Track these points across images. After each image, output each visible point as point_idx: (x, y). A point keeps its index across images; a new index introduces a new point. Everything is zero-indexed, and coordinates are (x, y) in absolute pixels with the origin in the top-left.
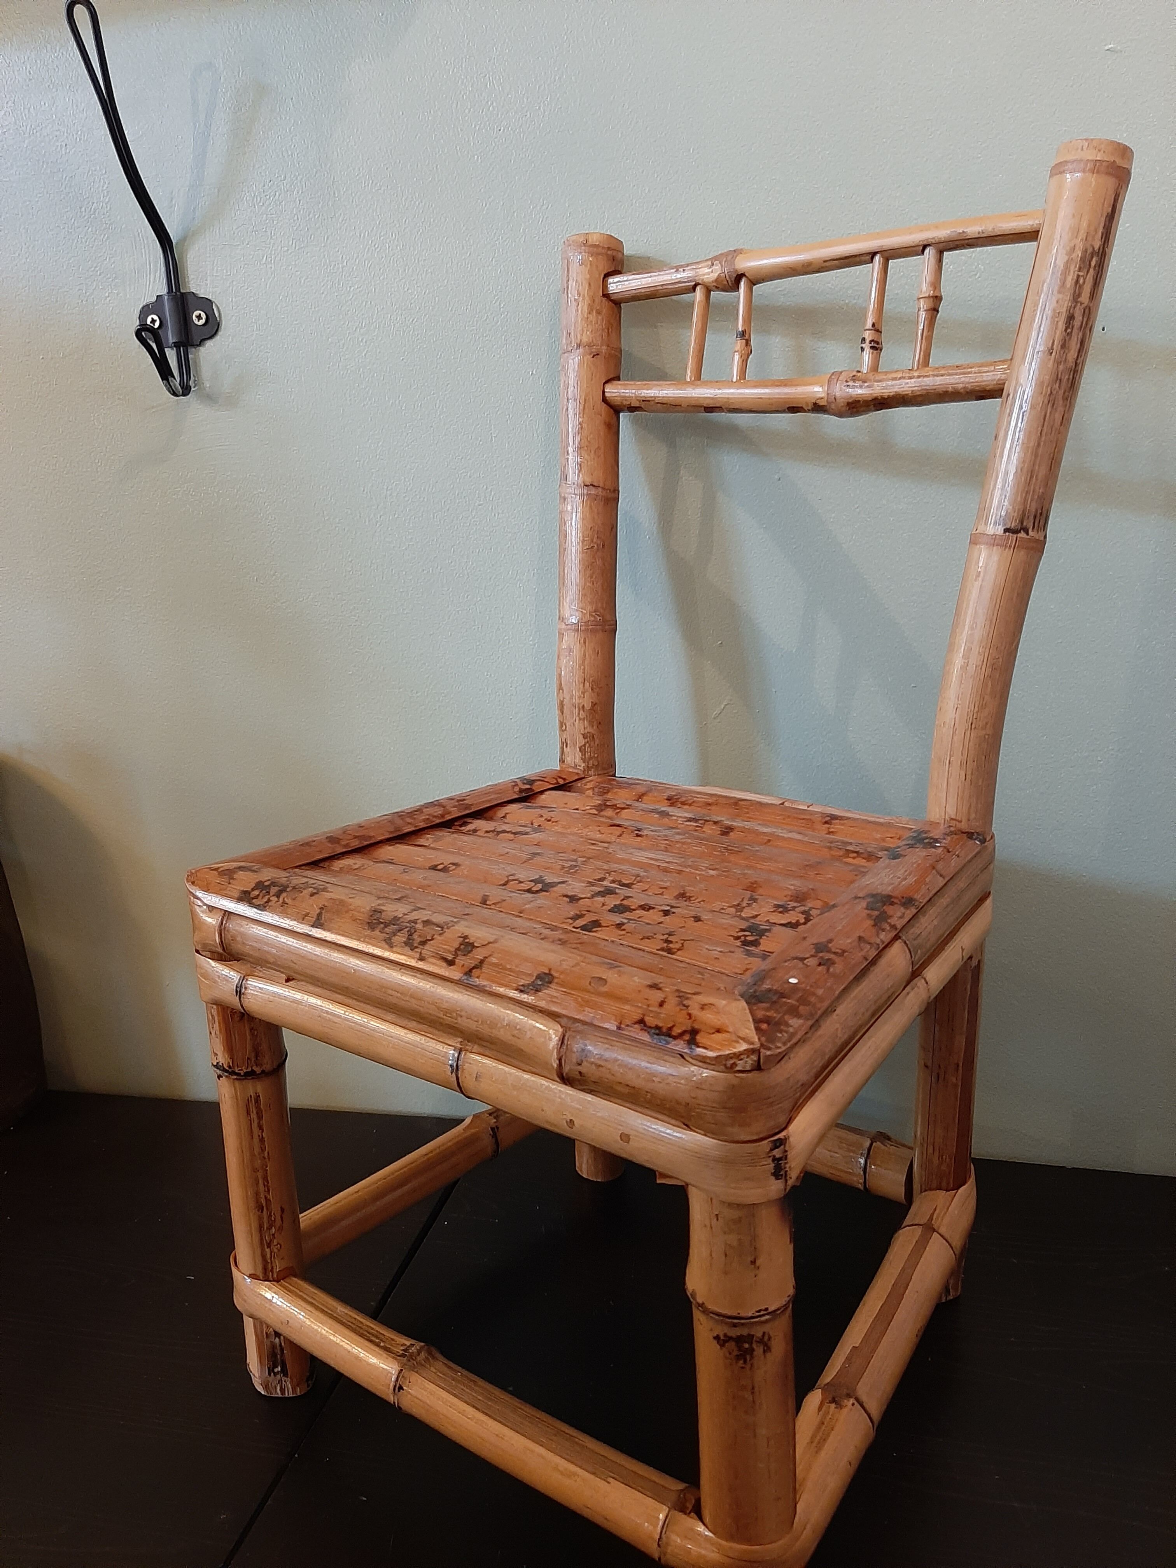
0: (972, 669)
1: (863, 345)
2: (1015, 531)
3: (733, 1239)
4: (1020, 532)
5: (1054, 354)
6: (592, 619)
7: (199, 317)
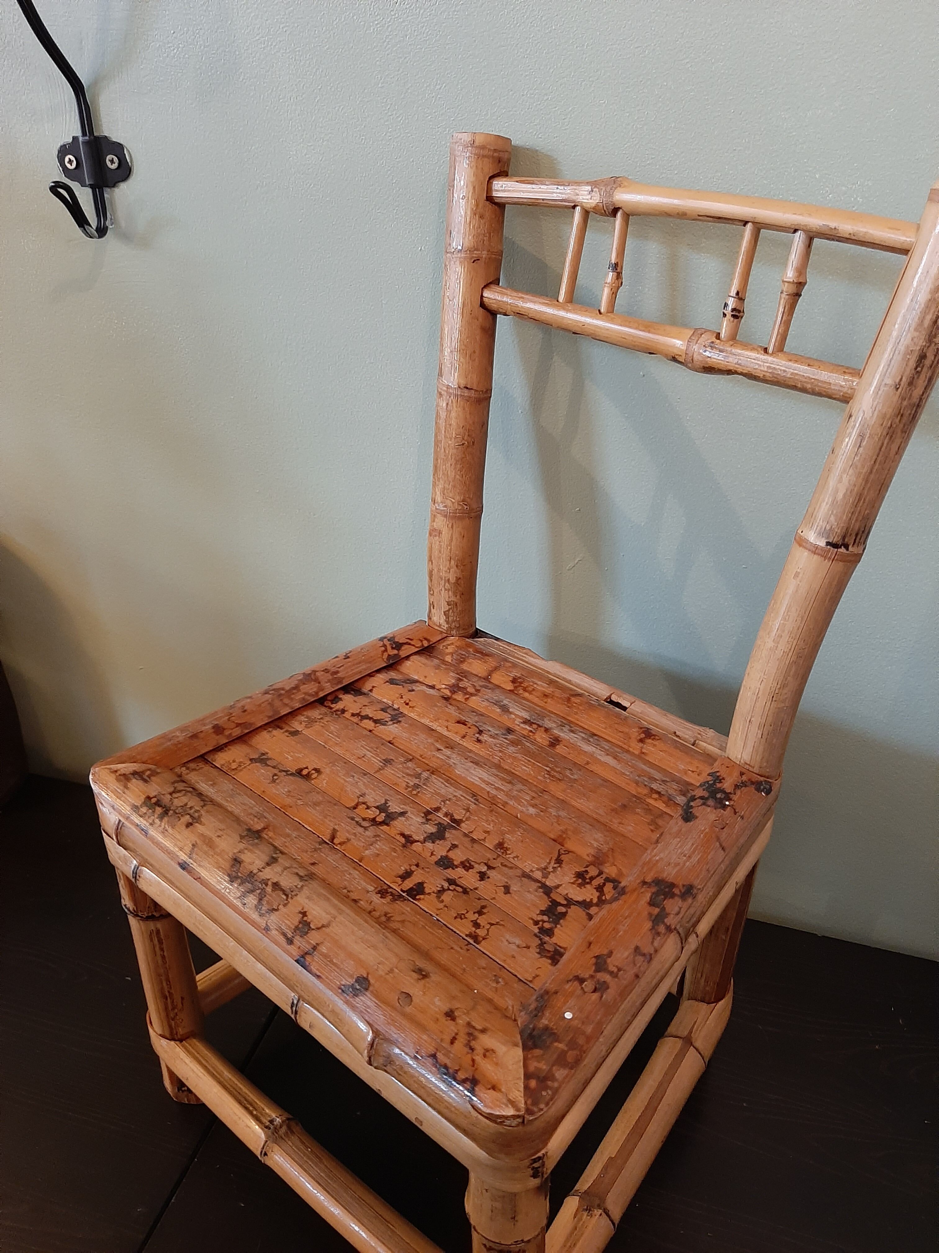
0: (779, 653)
1: (725, 312)
2: (835, 546)
3: (498, 1205)
4: (841, 547)
5: (900, 390)
6: (460, 508)
7: (112, 161)
